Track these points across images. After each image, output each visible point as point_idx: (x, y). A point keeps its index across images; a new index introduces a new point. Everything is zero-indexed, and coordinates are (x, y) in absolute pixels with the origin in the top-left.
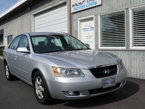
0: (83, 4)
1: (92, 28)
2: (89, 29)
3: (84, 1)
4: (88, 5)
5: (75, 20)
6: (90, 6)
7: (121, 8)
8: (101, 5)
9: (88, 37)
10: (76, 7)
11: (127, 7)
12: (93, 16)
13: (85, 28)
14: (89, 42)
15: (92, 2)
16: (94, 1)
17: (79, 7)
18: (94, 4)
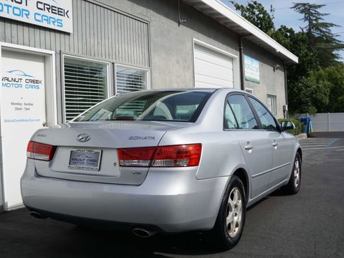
0: (23, 5)
1: (33, 81)
2: (23, 82)
4: (38, 17)
6: (45, 24)
7: (104, 57)
8: (69, 34)
11: (111, 60)
12: (53, 53)
13: (10, 76)
14: (23, 120)
15: (50, 15)
16: (57, 17)
17: (8, 6)
18: (56, 23)
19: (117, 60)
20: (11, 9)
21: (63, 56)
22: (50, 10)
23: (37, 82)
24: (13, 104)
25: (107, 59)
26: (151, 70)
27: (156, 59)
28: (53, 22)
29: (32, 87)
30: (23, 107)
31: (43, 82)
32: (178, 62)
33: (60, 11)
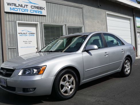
0: (26, 8)
1: (32, 33)
2: (28, 34)
3: (27, 5)
4: (31, 11)
5: (9, 21)
6: (35, 13)
7: (61, 23)
8: (45, 16)
9: (26, 42)
10: (14, 7)
11: (65, 24)
12: (39, 23)
13: (22, 32)
14: (28, 47)
15: (37, 10)
16: (40, 10)
17: (20, 9)
18: (39, 13)
19: (68, 23)
20: (21, 10)
21: (43, 24)
22: (37, 8)
23: (33, 33)
24: (24, 42)
25: (63, 23)
26: (84, 26)
27: (87, 22)
28: (38, 12)
29: (31, 36)
30: (28, 42)
31: (36, 33)
32: (98, 22)
33: (41, 8)
